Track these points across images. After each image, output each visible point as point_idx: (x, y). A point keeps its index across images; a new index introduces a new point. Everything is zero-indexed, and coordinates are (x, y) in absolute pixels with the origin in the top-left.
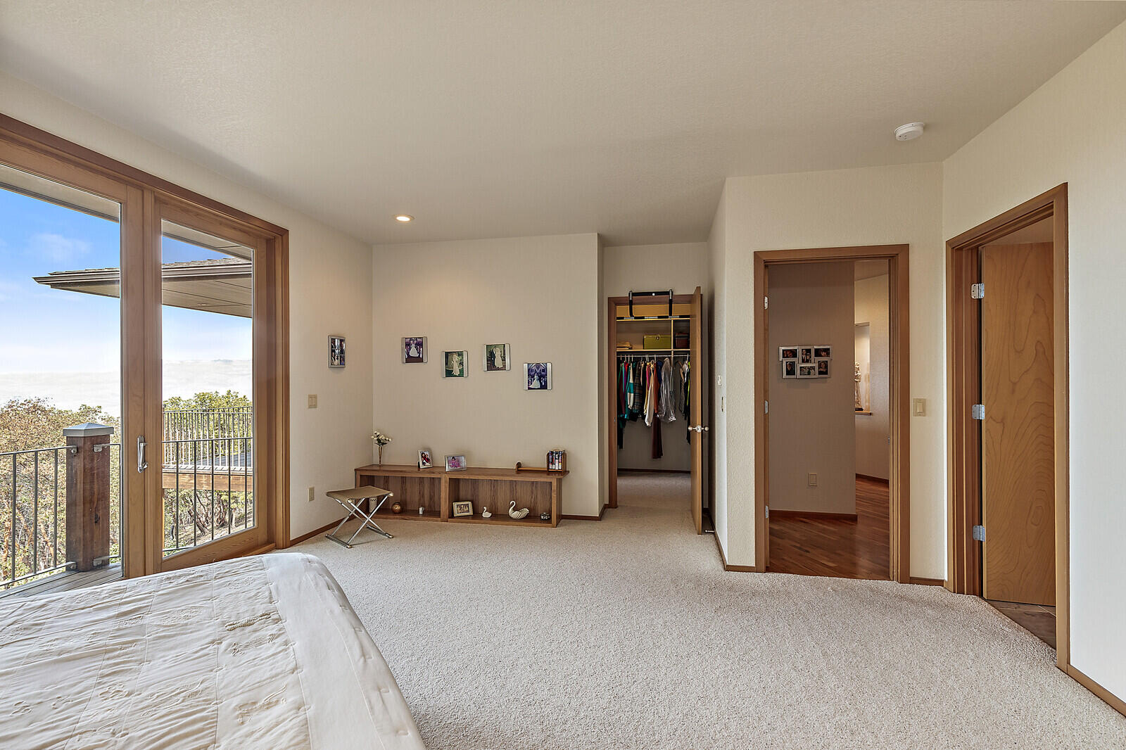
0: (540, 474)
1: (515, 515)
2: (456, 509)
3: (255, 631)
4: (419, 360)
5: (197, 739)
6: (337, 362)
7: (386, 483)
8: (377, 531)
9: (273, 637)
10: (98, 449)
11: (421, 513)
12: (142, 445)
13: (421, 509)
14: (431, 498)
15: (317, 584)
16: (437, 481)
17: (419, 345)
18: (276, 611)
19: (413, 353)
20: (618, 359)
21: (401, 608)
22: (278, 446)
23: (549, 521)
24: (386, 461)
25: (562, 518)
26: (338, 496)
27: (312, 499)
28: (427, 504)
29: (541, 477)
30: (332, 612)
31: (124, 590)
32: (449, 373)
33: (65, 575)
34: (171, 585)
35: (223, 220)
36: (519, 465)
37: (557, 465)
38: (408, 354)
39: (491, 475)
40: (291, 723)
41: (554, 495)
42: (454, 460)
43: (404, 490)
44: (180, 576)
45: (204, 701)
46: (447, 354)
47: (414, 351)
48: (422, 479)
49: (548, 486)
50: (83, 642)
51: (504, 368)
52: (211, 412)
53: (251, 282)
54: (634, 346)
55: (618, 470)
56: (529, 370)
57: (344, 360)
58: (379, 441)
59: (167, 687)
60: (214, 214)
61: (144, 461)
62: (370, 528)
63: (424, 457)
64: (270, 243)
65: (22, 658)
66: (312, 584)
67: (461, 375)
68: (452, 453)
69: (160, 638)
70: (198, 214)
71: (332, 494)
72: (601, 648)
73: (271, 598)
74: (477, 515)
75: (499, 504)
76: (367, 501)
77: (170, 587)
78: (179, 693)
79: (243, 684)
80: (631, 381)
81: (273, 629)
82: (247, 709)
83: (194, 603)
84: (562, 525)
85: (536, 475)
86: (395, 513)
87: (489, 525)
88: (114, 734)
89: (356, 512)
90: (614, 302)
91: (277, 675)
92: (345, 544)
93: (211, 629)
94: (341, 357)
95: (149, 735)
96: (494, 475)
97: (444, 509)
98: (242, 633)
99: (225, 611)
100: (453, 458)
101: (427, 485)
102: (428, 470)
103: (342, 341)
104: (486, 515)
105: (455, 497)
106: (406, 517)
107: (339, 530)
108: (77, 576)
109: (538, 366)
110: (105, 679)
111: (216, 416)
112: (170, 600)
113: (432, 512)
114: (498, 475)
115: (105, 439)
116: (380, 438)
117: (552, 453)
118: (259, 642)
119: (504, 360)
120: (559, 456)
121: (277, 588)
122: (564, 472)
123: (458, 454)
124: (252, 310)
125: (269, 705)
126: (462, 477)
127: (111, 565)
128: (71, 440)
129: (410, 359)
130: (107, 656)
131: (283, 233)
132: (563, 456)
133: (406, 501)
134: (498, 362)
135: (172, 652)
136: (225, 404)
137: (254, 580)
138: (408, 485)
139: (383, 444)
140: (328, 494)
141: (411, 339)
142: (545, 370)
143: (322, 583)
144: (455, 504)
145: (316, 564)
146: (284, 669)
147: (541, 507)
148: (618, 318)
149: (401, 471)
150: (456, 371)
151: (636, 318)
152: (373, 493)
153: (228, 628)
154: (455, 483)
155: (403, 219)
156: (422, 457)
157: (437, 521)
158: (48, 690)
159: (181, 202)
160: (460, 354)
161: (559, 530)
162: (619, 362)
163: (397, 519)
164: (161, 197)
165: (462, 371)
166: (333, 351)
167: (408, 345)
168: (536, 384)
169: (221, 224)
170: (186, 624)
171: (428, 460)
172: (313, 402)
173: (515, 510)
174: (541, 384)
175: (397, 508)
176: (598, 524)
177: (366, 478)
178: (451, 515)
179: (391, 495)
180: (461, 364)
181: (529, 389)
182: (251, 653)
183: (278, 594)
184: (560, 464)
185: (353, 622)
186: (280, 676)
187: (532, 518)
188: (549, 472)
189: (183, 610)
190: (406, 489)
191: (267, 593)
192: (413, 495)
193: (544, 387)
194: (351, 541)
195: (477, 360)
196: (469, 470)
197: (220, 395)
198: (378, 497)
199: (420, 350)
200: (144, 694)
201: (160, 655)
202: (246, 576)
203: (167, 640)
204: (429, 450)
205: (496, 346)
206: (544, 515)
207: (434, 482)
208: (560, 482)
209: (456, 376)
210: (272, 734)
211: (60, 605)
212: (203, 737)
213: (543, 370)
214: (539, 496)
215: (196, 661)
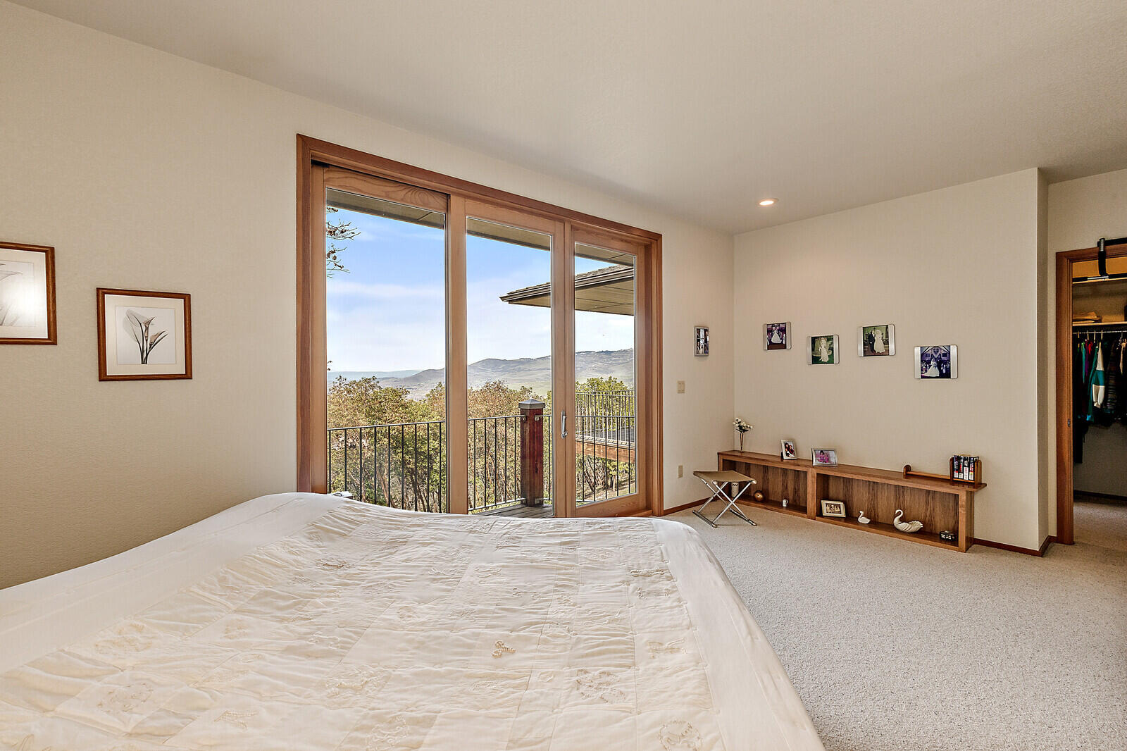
0: (940, 483)
1: (904, 526)
2: (825, 508)
3: (653, 582)
4: (782, 346)
5: (622, 657)
6: (701, 351)
7: (747, 469)
8: (740, 516)
9: (668, 592)
10: (537, 418)
11: (784, 505)
12: (564, 417)
13: (784, 501)
14: (796, 491)
15: (699, 555)
16: (802, 475)
17: (782, 330)
18: (667, 569)
19: (776, 339)
20: (1074, 337)
21: (769, 598)
22: (654, 426)
23: (954, 542)
24: (746, 449)
25: (972, 542)
26: (704, 477)
27: (681, 476)
28: (791, 497)
29: (942, 486)
30: (715, 583)
31: (562, 526)
32: (816, 360)
33: (520, 506)
34: (590, 529)
35: (614, 235)
36: (908, 468)
37: (966, 473)
38: (770, 341)
39: (869, 476)
40: (692, 674)
41: (962, 511)
42: (824, 455)
43: (765, 480)
44: (595, 523)
45: (623, 628)
46: (814, 340)
47: (777, 338)
48: (785, 471)
49: (952, 500)
50: (543, 557)
51: (886, 353)
52: (597, 394)
53: (634, 283)
54: (1104, 318)
55: (1075, 492)
56: (922, 355)
57: (708, 349)
58: (741, 427)
59: (598, 608)
60: (608, 231)
61: (565, 430)
62: (732, 512)
63: (788, 448)
64: (648, 248)
65: (512, 558)
66: (695, 553)
67: (831, 361)
68: (822, 448)
69: (587, 568)
70: (597, 234)
71: (699, 474)
72: (1054, 729)
73: (662, 557)
74: (850, 518)
75: (880, 510)
76: (729, 485)
77: (590, 530)
78: (605, 616)
79: (650, 624)
80: (1100, 367)
81: (668, 584)
82: (656, 647)
83: (608, 547)
84: (974, 551)
85: (933, 483)
86: (756, 500)
87: (867, 533)
88: (569, 631)
89: (720, 493)
90: (1066, 259)
91: (675, 626)
92: (711, 523)
93: (620, 571)
94: (705, 346)
95: (590, 641)
96: (874, 476)
97: (811, 504)
98: (643, 581)
99: (629, 559)
100: (822, 451)
101: (791, 476)
102: (793, 461)
103: (706, 331)
104: (863, 520)
105: (824, 494)
106: (769, 507)
107: (704, 508)
108: (526, 509)
109: (936, 349)
110: (559, 589)
111: (601, 397)
112: (591, 540)
113: (798, 507)
114: (880, 477)
115: (540, 412)
116: (742, 424)
117: (958, 458)
118: (657, 593)
119: (886, 343)
120: (969, 463)
121: (667, 550)
122: (977, 485)
123: (827, 448)
124: (634, 308)
125: (672, 650)
126: (833, 474)
127: (545, 505)
128: (523, 411)
129: (772, 346)
130: (558, 572)
131: (658, 237)
132: (976, 463)
133: (768, 490)
134: (879, 346)
135: (597, 582)
136: (608, 388)
137: (648, 539)
138: (770, 476)
139: (744, 431)
140: (695, 473)
141: (773, 325)
142: (947, 354)
143: (703, 555)
144: (824, 503)
145: (695, 536)
146: (680, 622)
147: (940, 522)
148: (1075, 280)
149: (763, 460)
150: (825, 356)
151: (1111, 276)
152: (736, 478)
153: (633, 573)
154: (823, 480)
155: (767, 203)
156: (786, 447)
157: (803, 517)
158: (529, 585)
159: (587, 226)
160: (829, 339)
161: (969, 557)
162: (1076, 341)
163: (759, 507)
164: (575, 225)
165: (831, 357)
166: (698, 340)
167: (770, 331)
168: (933, 371)
169: (612, 239)
170: (603, 562)
171: (792, 452)
172: (681, 388)
173: (902, 520)
174: (941, 371)
175: (760, 496)
176: (1037, 560)
177: (729, 463)
178: (819, 513)
179: (755, 482)
180: (831, 349)
181: (923, 377)
182: (652, 600)
183: (668, 554)
184: (972, 473)
185: (737, 599)
186: (678, 628)
187: (927, 533)
188: (953, 482)
189: (600, 550)
190: (768, 479)
191: (659, 553)
192: (776, 486)
193: (946, 375)
194: (718, 520)
195: (850, 345)
196: (840, 467)
197: (604, 380)
198: (740, 483)
199: (783, 336)
200: (583, 608)
201: (590, 581)
202: (641, 534)
203: (592, 571)
204: (793, 441)
205: (875, 328)
206: (946, 534)
207: (800, 476)
208: (971, 497)
209: (825, 363)
210: (678, 676)
211: (528, 527)
212: (626, 657)
213: (945, 355)
214: (937, 510)
215: (615, 594)
